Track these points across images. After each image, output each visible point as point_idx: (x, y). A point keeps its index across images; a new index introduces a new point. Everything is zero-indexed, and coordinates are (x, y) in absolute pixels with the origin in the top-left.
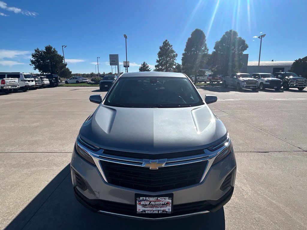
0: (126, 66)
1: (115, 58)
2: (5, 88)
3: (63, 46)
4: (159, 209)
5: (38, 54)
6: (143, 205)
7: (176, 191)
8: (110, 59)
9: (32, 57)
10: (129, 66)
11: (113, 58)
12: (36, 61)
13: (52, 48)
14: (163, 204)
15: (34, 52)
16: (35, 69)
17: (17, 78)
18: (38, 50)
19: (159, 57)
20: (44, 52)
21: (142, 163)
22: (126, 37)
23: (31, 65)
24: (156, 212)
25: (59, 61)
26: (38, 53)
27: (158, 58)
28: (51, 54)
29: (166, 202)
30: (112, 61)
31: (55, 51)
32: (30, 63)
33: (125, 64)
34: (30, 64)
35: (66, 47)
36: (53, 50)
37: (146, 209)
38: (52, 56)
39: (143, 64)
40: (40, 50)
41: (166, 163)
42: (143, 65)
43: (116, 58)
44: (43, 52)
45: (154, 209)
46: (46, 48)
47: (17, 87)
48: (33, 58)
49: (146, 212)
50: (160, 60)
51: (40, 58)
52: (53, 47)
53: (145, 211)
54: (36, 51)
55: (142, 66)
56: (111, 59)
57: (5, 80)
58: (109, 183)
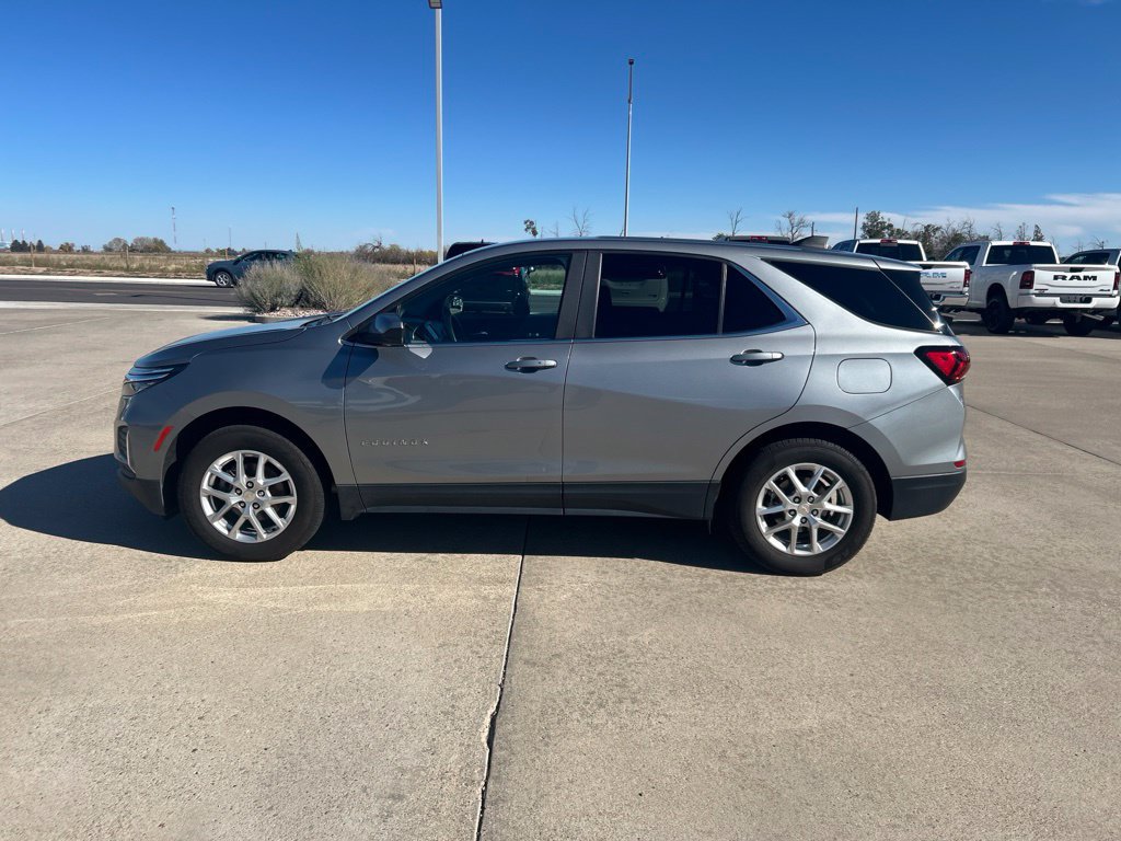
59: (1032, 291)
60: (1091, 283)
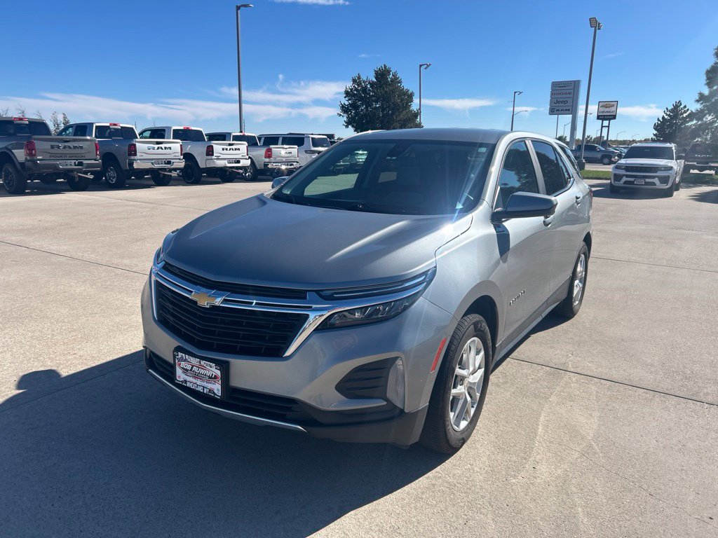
0: (607, 116)
1: (568, 92)
2: (270, 166)
3: (421, 66)
4: (205, 384)
5: (356, 90)
6: (183, 368)
7: (235, 358)
8: (552, 94)
9: (345, 95)
10: (614, 117)
11: (564, 92)
12: (351, 106)
13: (389, 72)
14: (210, 378)
15: (350, 85)
16: (347, 127)
17: (296, 146)
18: (359, 78)
19: (709, 84)
20: (372, 84)
21: (192, 292)
22: (595, 24)
23: (341, 115)
24: (200, 389)
25: (401, 105)
26: (358, 85)
27: (707, 87)
28: (384, 86)
29: (214, 374)
30: (558, 102)
31: (396, 80)
32: (339, 111)
33: (602, 109)
34: (338, 114)
35: (428, 66)
36: (391, 76)
37: (189, 379)
38: (386, 92)
39: (670, 107)
40: (364, 78)
41: (225, 300)
42: (672, 111)
43: (572, 91)
44: (370, 83)
45: (199, 382)
46: (376, 73)
47: (292, 167)
48: (347, 99)
49: (188, 385)
50: (712, 94)
51: (361, 99)
52: (393, 71)
53: (186, 381)
54: (354, 81)
55: (669, 115)
56: (556, 96)
57: (273, 149)
58: (158, 320)
59: (214, 157)
60: (237, 152)
